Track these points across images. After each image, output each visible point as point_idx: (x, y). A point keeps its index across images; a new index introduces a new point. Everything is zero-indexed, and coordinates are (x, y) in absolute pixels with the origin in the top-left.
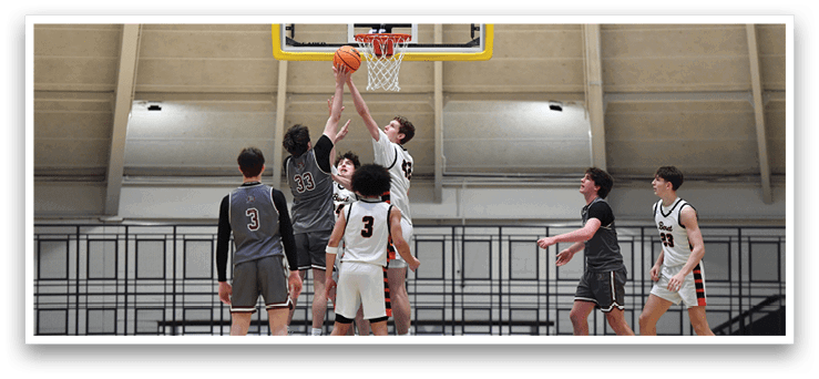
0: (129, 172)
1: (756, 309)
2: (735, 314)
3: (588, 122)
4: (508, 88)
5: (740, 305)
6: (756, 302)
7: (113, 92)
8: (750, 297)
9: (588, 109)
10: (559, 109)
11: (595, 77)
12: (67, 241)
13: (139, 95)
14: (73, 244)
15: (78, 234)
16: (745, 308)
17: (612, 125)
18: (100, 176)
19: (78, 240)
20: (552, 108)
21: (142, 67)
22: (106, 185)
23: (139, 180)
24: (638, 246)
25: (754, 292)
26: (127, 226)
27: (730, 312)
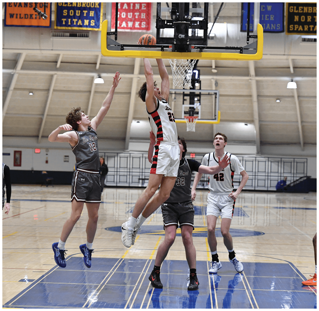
0: (131, 138)
1: (297, 180)
2: (292, 182)
3: (255, 129)
4: (233, 119)
5: (294, 179)
6: (298, 178)
7: (127, 118)
8: (296, 177)
9: (255, 125)
10: (247, 125)
11: (256, 117)
12: (115, 157)
13: (134, 118)
14: (116, 158)
15: (117, 155)
16: (295, 180)
17: (261, 130)
18: (124, 139)
19: (117, 157)
20: (245, 125)
21: (135, 111)
22: (125, 142)
23: (134, 140)
24: (267, 163)
25: (297, 176)
26: (130, 154)
27: (291, 181)
